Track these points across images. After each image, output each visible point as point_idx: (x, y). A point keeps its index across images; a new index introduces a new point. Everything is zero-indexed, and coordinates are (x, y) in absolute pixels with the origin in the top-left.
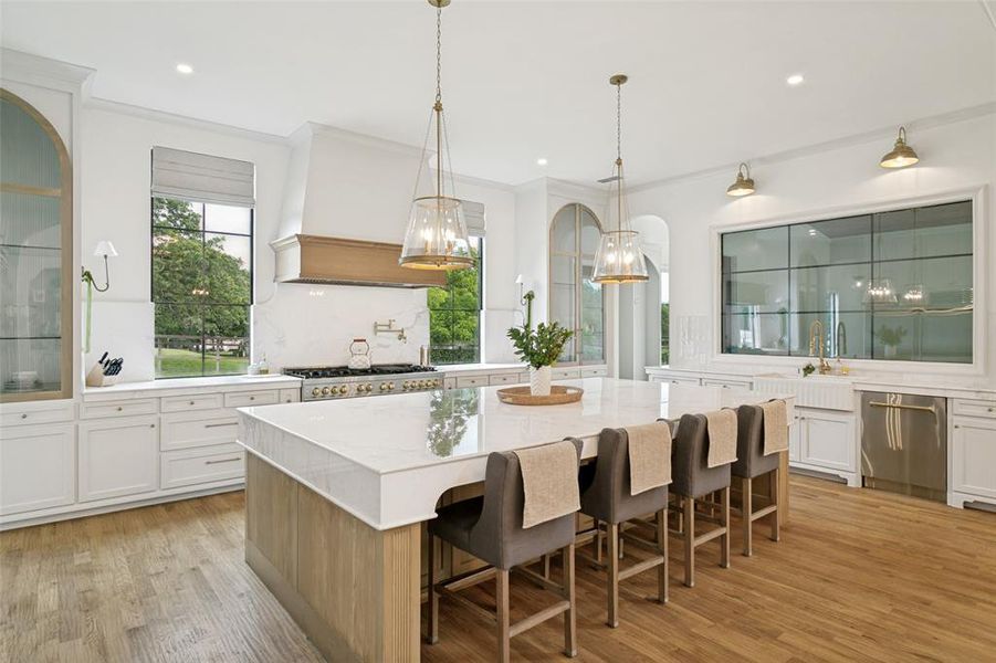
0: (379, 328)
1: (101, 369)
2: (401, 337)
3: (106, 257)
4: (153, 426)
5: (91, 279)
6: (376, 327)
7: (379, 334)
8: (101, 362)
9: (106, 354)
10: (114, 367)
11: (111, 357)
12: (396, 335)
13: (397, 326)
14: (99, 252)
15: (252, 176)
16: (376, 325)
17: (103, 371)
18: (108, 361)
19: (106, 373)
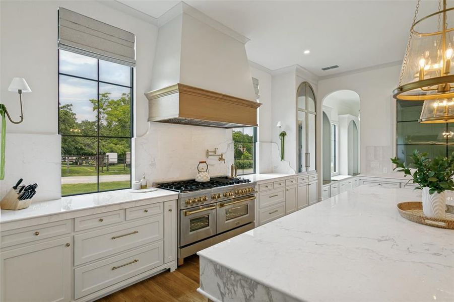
0: (210, 153)
1: (15, 194)
2: (221, 159)
3: (20, 92)
4: (68, 245)
5: (6, 111)
6: (208, 153)
7: (209, 157)
8: (15, 188)
9: (21, 180)
10: (28, 192)
11: (26, 183)
12: (217, 158)
13: (219, 152)
14: (14, 87)
15: (134, 43)
16: (208, 152)
17: (18, 196)
18: (23, 187)
19: (21, 198)
